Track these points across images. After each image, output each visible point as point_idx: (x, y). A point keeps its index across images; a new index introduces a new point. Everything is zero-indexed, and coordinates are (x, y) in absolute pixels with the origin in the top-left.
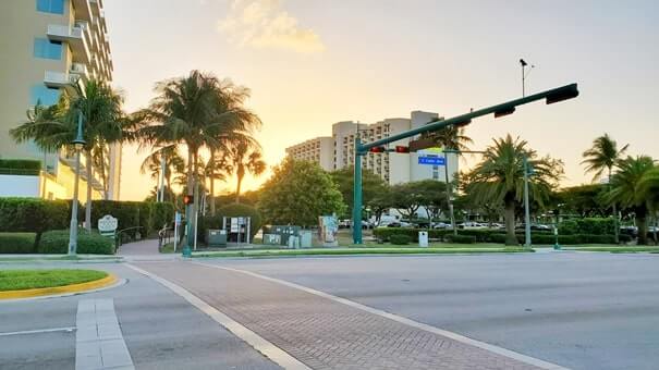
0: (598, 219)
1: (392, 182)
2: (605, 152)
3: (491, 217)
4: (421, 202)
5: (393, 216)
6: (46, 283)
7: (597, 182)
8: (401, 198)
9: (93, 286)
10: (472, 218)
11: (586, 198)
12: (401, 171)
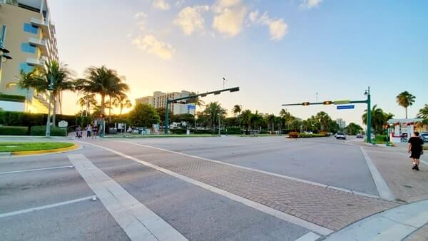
0: (235, 127)
1: (175, 114)
2: (237, 109)
3: (205, 126)
4: (184, 120)
5: (174, 125)
7: (236, 116)
8: (178, 119)
10: (199, 126)
11: (233, 121)
12: (178, 110)
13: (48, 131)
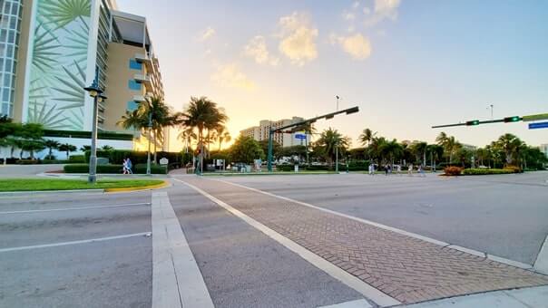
0: (364, 161)
1: (285, 146)
3: (323, 160)
4: (297, 154)
5: (284, 160)
6: (138, 185)
7: (364, 146)
8: (288, 152)
9: (158, 187)
10: (316, 161)
11: (360, 153)
12: (288, 141)
13: (149, 169)
